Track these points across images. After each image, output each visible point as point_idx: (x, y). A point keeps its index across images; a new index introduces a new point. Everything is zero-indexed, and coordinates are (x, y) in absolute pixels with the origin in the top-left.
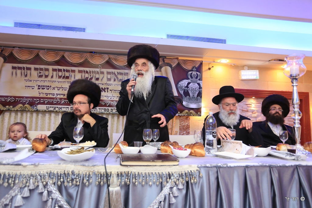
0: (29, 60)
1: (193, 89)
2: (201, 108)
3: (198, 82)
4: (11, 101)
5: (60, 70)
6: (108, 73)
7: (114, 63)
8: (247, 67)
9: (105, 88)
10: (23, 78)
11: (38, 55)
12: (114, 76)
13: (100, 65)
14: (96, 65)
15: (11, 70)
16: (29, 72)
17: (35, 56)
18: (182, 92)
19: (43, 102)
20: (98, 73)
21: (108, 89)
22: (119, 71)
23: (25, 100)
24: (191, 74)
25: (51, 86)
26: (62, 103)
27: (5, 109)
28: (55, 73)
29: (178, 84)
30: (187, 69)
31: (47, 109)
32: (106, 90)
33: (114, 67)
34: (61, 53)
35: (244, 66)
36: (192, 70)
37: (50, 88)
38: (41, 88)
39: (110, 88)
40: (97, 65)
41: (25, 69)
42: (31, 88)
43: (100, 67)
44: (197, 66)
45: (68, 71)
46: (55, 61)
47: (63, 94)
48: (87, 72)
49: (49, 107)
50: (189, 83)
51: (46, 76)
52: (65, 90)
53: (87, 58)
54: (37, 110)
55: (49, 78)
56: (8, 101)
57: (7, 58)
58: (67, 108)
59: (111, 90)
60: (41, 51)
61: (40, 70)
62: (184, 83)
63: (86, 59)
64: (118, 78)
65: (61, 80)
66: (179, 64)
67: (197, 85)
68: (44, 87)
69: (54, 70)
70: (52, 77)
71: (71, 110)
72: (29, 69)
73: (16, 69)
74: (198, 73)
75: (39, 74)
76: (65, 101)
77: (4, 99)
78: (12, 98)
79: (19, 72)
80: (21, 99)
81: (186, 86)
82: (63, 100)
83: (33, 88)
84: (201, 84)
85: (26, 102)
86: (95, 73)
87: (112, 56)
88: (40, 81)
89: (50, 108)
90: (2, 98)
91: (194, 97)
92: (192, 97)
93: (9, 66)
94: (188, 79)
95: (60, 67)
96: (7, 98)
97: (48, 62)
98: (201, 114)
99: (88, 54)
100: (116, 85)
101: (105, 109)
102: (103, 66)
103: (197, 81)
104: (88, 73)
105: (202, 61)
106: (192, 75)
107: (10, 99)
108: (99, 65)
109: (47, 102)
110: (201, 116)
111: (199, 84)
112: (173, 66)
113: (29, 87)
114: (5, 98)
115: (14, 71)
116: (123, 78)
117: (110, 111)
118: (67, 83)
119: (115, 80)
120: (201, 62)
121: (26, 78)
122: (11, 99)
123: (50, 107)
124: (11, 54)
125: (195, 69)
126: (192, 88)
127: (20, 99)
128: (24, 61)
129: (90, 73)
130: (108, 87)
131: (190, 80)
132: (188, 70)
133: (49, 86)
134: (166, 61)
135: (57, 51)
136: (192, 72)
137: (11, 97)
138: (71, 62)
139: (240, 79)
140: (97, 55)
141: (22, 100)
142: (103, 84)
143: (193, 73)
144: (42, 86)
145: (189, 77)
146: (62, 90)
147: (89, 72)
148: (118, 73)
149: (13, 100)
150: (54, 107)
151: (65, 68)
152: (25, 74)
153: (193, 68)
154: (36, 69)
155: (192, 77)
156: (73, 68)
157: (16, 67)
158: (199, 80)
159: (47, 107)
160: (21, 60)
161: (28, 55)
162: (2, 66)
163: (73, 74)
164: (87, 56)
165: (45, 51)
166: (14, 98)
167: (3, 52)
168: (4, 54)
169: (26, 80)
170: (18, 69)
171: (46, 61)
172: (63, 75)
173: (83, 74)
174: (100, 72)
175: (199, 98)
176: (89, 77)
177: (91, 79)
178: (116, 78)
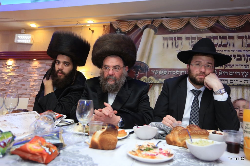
0: (180, 29)
11: (189, 23)
15: (162, 41)
16: (180, 42)
17: (186, 24)
23: (177, 73)
26: (220, 75)
27: (158, 83)
34: (216, 18)
41: (177, 39)
45: (224, 38)
46: (209, 28)
48: (249, 37)
53: (248, 20)
56: (161, 74)
57: (157, 29)
58: (225, 80)
60: (192, 18)
61: (192, 40)
63: (246, 22)
71: (230, 82)
72: (180, 39)
73: (167, 40)
75: (191, 44)
76: (222, 73)
77: (157, 72)
78: (165, 71)
79: (170, 42)
80: (173, 71)
82: (220, 72)
85: (179, 74)
93: (160, 37)
95: (215, 35)
96: (159, 71)
97: (201, 29)
107: (162, 71)
115: (166, 42)
118: (224, 52)
121: (178, 49)
122: (163, 72)
124: (161, 25)
128: (174, 30)
135: (210, 17)
137: (163, 69)
138: (228, 28)
141: (174, 72)
151: (221, 35)
152: (176, 45)
154: (187, 39)
156: (231, 34)
157: (167, 38)
160: (172, 30)
161: (179, 24)
162: (154, 38)
163: (231, 41)
164: (248, 18)
165: (196, 18)
166: (166, 70)
167: (153, 24)
168: (154, 26)
169: (178, 51)
170: (169, 40)
171: (198, 29)
172: (220, 43)
173: (244, 41)
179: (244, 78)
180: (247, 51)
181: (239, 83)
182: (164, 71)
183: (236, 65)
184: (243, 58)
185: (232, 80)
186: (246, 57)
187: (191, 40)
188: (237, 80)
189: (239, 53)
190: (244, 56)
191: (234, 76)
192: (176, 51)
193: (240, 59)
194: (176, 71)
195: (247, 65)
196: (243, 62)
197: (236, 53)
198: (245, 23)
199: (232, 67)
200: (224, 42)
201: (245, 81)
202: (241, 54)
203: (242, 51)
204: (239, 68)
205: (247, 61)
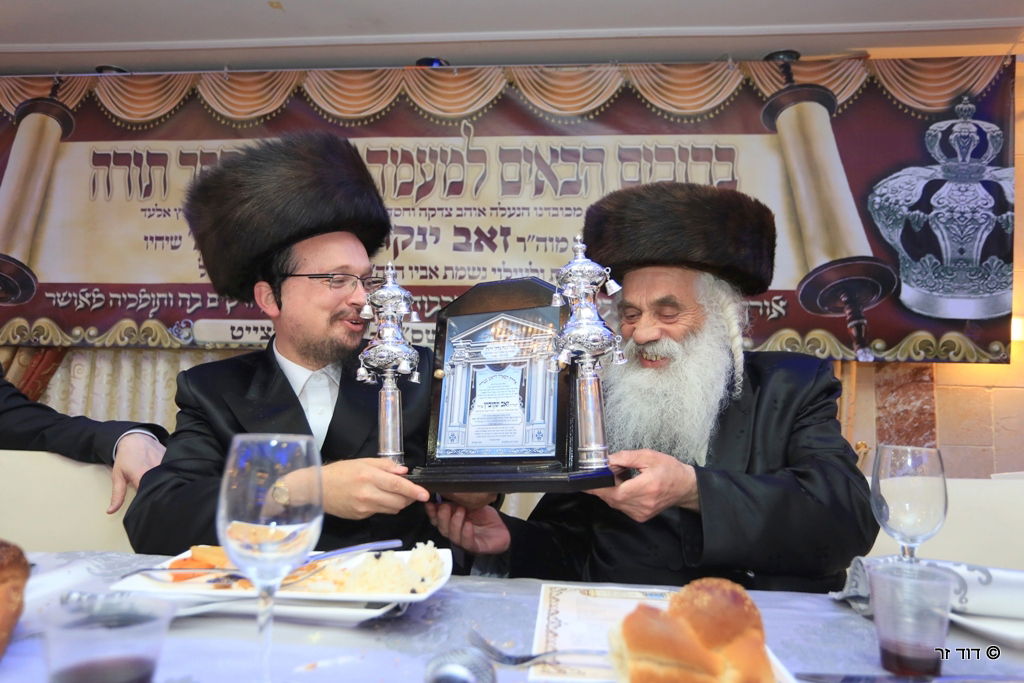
0: (159, 119)
1: (956, 215)
2: (1009, 316)
3: (986, 177)
4: (92, 305)
6: (506, 156)
7: (534, 106)
9: (493, 232)
10: (138, 202)
11: (193, 97)
12: (535, 168)
13: (465, 117)
14: (447, 120)
15: (87, 168)
16: (158, 172)
17: (184, 99)
18: (894, 236)
19: (215, 304)
20: (457, 157)
21: (506, 232)
22: (557, 142)
23: (145, 301)
24: (949, 131)
27: (68, 344)
29: (872, 191)
30: (918, 112)
31: (234, 337)
32: (498, 240)
33: (533, 124)
34: (291, 78)
36: (950, 114)
39: (518, 227)
40: (453, 121)
41: (145, 162)
42: (168, 245)
43: (467, 129)
44: (979, 88)
46: (265, 116)
48: (407, 158)
49: (240, 329)
50: (933, 186)
53: (403, 89)
54: (193, 343)
56: (81, 305)
59: (521, 240)
60: (208, 77)
61: (203, 164)
62: (904, 185)
63: (399, 95)
64: (553, 178)
66: (872, 90)
67: (982, 192)
72: (158, 160)
73: (108, 166)
74: (985, 125)
77: (66, 298)
78: (96, 293)
79: (118, 174)
80: (131, 296)
81: (915, 200)
83: (178, 243)
84: (1006, 186)
85: (150, 307)
86: (444, 161)
87: (520, 73)
89: (246, 332)
90: (59, 295)
91: (968, 261)
92: (955, 261)
93: (81, 152)
94: (928, 161)
96: (75, 295)
97: (237, 122)
98: (1008, 352)
99: (411, 74)
100: (546, 213)
102: (482, 123)
103: (981, 170)
104: (412, 163)
105: (1014, 57)
106: (952, 137)
107: (88, 295)
108: (460, 120)
109: (232, 308)
110: (1007, 361)
111: (993, 188)
112: (840, 100)
113: (159, 243)
114: (70, 295)
115: (102, 171)
116: (582, 178)
119: (539, 190)
120: (1008, 63)
121: (149, 203)
122: (91, 299)
123: (248, 329)
124: (90, 103)
125: (971, 106)
126: (951, 211)
127: (124, 296)
128: (137, 124)
129: (421, 161)
130: (506, 223)
131: (938, 168)
132: (924, 113)
134: (800, 74)
135: (272, 71)
136: (949, 123)
137: (90, 287)
140: (451, 71)
141: (133, 300)
142: (482, 212)
143: (955, 128)
145: (936, 151)
147: (414, 154)
148: (553, 152)
149: (98, 300)
150: (263, 329)
152: (144, 185)
153: (959, 100)
154: (186, 159)
155: (949, 152)
157: (109, 155)
158: (990, 164)
159: (233, 328)
160: (127, 123)
161: (155, 99)
162: (57, 156)
164: (403, 83)
165: (222, 75)
166: (101, 292)
167: (59, 94)
168: (61, 104)
169: (149, 210)
170: (115, 164)
171: (227, 119)
173: (391, 169)
174: (464, 154)
175: (994, 261)
176: (419, 182)
177: (426, 189)
178: (543, 178)
180: (399, 209)
182: (94, 295)
186: (394, 237)
187: (199, 165)
192: (143, 210)
194: (140, 296)
195: (398, 268)
198: (395, 100)
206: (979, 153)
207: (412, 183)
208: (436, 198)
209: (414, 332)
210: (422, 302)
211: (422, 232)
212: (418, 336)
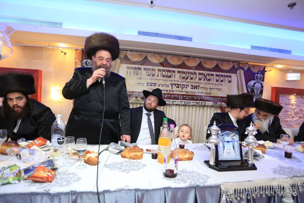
0: (140, 61)
3: (261, 83)
5: (164, 71)
6: (200, 74)
7: (204, 66)
8: (291, 71)
9: (197, 86)
10: (135, 76)
11: (146, 57)
12: (204, 76)
13: (193, 67)
14: (191, 67)
15: (126, 69)
16: (139, 71)
17: (144, 58)
18: (250, 90)
20: (192, 73)
21: (199, 86)
22: (207, 72)
24: (257, 76)
25: (157, 84)
26: (166, 97)
28: (160, 73)
29: (248, 83)
32: (198, 87)
33: (204, 69)
34: (164, 56)
35: (289, 70)
36: (258, 73)
37: (156, 85)
38: (149, 85)
39: (201, 86)
40: (192, 67)
41: (137, 69)
42: (142, 85)
43: (194, 69)
44: (261, 70)
45: (170, 71)
46: (160, 63)
47: (166, 90)
48: (184, 73)
50: (255, 83)
51: (153, 75)
52: (168, 87)
53: (183, 61)
55: (155, 77)
57: (122, 59)
58: (169, 101)
59: (201, 88)
60: (149, 54)
61: (148, 70)
62: (252, 83)
65: (164, 78)
66: (249, 68)
67: (260, 85)
68: (152, 84)
69: (159, 70)
70: (158, 76)
71: (172, 103)
72: (139, 69)
73: (130, 69)
74: (261, 75)
75: (147, 74)
79: (132, 71)
81: (253, 85)
82: (166, 95)
83: (144, 84)
84: (263, 84)
85: (138, 96)
86: (190, 74)
87: (202, 60)
88: (149, 79)
91: (258, 94)
92: (256, 94)
93: (124, 66)
94: (254, 80)
95: (164, 68)
97: (155, 63)
99: (184, 58)
101: (197, 102)
102: (196, 68)
103: (260, 82)
112: (245, 70)
113: (140, 84)
115: (129, 70)
116: (210, 78)
117: (200, 104)
118: (169, 81)
119: (204, 80)
120: (264, 67)
121: (138, 77)
124: (126, 57)
126: (256, 87)
127: (133, 94)
128: (136, 62)
129: (187, 74)
131: (256, 81)
132: (255, 73)
133: (155, 84)
134: (240, 65)
135: (161, 55)
138: (172, 64)
139: (286, 80)
140: (191, 58)
141: (135, 94)
142: (196, 83)
144: (150, 84)
145: (256, 79)
146: (166, 87)
147: (185, 72)
148: (207, 74)
151: (168, 69)
152: (137, 73)
153: (259, 71)
154: (145, 69)
155: (257, 79)
156: (174, 69)
157: (130, 67)
158: (262, 81)
160: (134, 61)
161: (139, 57)
162: (119, 67)
163: (173, 74)
165: (151, 54)
171: (153, 62)
172: (166, 75)
173: (181, 74)
174: (193, 73)
175: (260, 94)
176: (186, 77)
177: (187, 78)
178: (205, 78)
179: (180, 100)
180: (183, 81)
181: (177, 103)
183: (176, 91)
184: (180, 86)
185: (173, 101)
186: (182, 86)
188: (176, 101)
189: (178, 83)
190: (181, 85)
191: (175, 98)
193: (178, 87)
195: (182, 91)
196: (180, 89)
197: (176, 83)
199: (173, 92)
200: (169, 74)
201: (181, 102)
202: (179, 83)
203: (180, 81)
204: (178, 93)
205: (182, 89)
206: (260, 79)
207: (185, 77)
208: (188, 80)
209: (184, 102)
210: (186, 97)
211: (186, 85)
212: (185, 103)
